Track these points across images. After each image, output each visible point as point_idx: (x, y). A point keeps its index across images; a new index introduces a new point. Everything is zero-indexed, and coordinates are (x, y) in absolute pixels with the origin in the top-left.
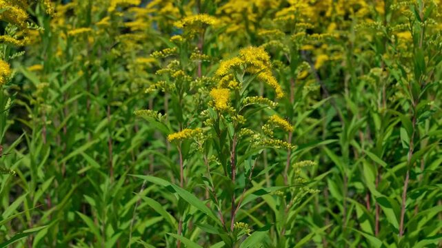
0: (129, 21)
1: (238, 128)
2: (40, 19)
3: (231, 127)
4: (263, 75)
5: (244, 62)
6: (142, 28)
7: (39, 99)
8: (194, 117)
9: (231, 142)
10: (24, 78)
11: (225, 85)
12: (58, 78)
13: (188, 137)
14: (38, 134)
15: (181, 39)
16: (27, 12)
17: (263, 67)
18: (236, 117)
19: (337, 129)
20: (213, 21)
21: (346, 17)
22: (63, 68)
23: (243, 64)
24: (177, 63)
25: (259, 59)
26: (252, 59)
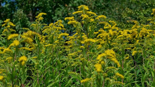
0: (67, 41)
1: (105, 78)
2: (36, 41)
3: (102, 77)
4: (113, 59)
5: (106, 55)
6: (71, 43)
7: (36, 68)
8: (89, 74)
9: (103, 83)
10: (31, 61)
11: (100, 63)
12: (43, 61)
13: (88, 81)
14: (36, 80)
15: (83, 47)
16: (33, 39)
17: (113, 56)
18: (104, 74)
19: (140, 77)
20: (94, 41)
21: (143, 38)
22: (44, 58)
23: (106, 56)
24: (82, 56)
25: (111, 54)
26: (109, 54)
